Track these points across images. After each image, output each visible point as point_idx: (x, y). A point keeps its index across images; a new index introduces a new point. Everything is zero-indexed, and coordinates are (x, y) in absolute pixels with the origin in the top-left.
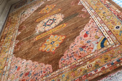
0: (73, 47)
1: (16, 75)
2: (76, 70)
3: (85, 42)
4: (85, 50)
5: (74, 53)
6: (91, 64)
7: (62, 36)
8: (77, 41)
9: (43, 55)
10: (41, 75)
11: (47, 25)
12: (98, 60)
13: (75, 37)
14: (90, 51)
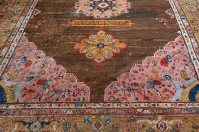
0: (137, 72)
1: (20, 73)
2: (134, 120)
3: (161, 75)
4: (159, 90)
5: (136, 84)
6: (164, 121)
7: (120, 42)
8: (146, 65)
9: (78, 60)
10: (67, 97)
11: (98, 9)
12: (179, 121)
13: (144, 56)
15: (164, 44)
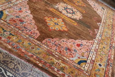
0: (64, 42)
1: (15, 12)
2: (49, 55)
3: (73, 48)
4: (68, 52)
5: (60, 45)
6: (61, 63)
7: (66, 28)
8: (70, 41)
9: (42, 23)
10: (28, 32)
11: (66, 11)
12: (67, 66)
13: (72, 38)
14: (70, 57)
15: (84, 39)
